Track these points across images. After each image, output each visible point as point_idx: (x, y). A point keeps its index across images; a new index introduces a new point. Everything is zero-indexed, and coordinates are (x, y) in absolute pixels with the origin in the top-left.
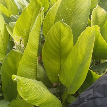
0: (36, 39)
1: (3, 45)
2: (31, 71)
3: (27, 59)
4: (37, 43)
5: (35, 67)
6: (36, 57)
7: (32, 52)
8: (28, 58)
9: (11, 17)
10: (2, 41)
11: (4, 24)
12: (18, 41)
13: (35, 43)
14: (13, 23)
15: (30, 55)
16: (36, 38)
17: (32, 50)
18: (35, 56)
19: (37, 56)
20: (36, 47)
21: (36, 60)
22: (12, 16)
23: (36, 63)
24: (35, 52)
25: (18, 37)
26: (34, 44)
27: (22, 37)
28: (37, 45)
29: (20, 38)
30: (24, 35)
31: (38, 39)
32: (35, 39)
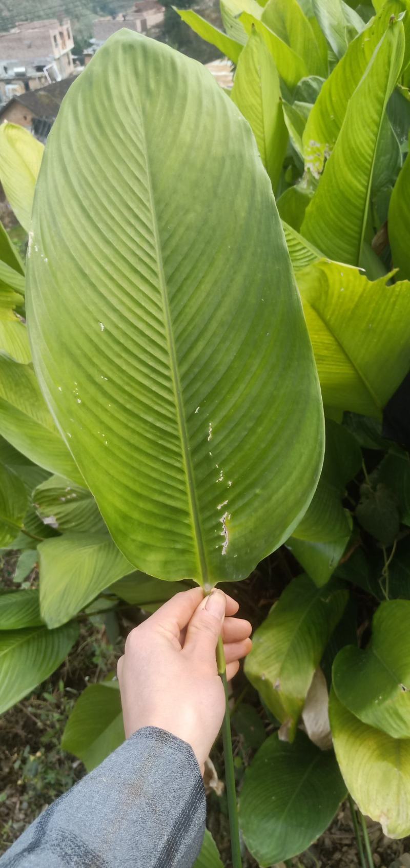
0: (368, 130)
4: (368, 145)
5: (355, 238)
6: (362, 202)
7: (350, 177)
8: (336, 196)
9: (299, 84)
11: (278, 101)
12: (317, 164)
13: (361, 144)
14: (304, 107)
15: (341, 187)
16: (369, 127)
17: (349, 169)
18: (359, 197)
19: (363, 196)
20: (363, 161)
21: (360, 214)
22: (304, 79)
24: (359, 181)
25: (318, 145)
26: (358, 148)
27: (331, 149)
28: (369, 155)
29: (327, 149)
31: (372, 131)
32: (364, 127)
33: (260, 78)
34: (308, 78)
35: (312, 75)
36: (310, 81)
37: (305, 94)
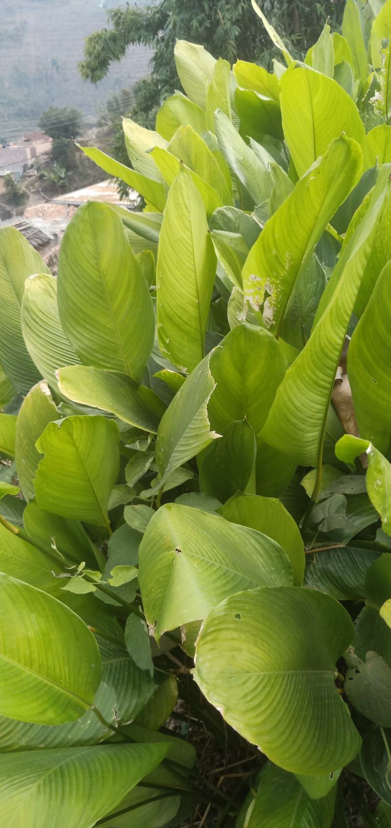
1: (197, 311)
2: (312, 401)
3: (311, 356)
5: (325, 388)
7: (332, 334)
8: (316, 353)
9: (215, 213)
10: (195, 294)
12: (257, 297)
14: (220, 235)
15: (323, 344)
17: (333, 327)
18: (336, 349)
20: (346, 317)
22: (219, 209)
23: (332, 373)
24: (338, 335)
25: (259, 279)
27: (272, 283)
29: (268, 283)
30: (283, 274)
33: (189, 213)
34: (222, 208)
35: (226, 205)
36: (225, 210)
37: (221, 223)
